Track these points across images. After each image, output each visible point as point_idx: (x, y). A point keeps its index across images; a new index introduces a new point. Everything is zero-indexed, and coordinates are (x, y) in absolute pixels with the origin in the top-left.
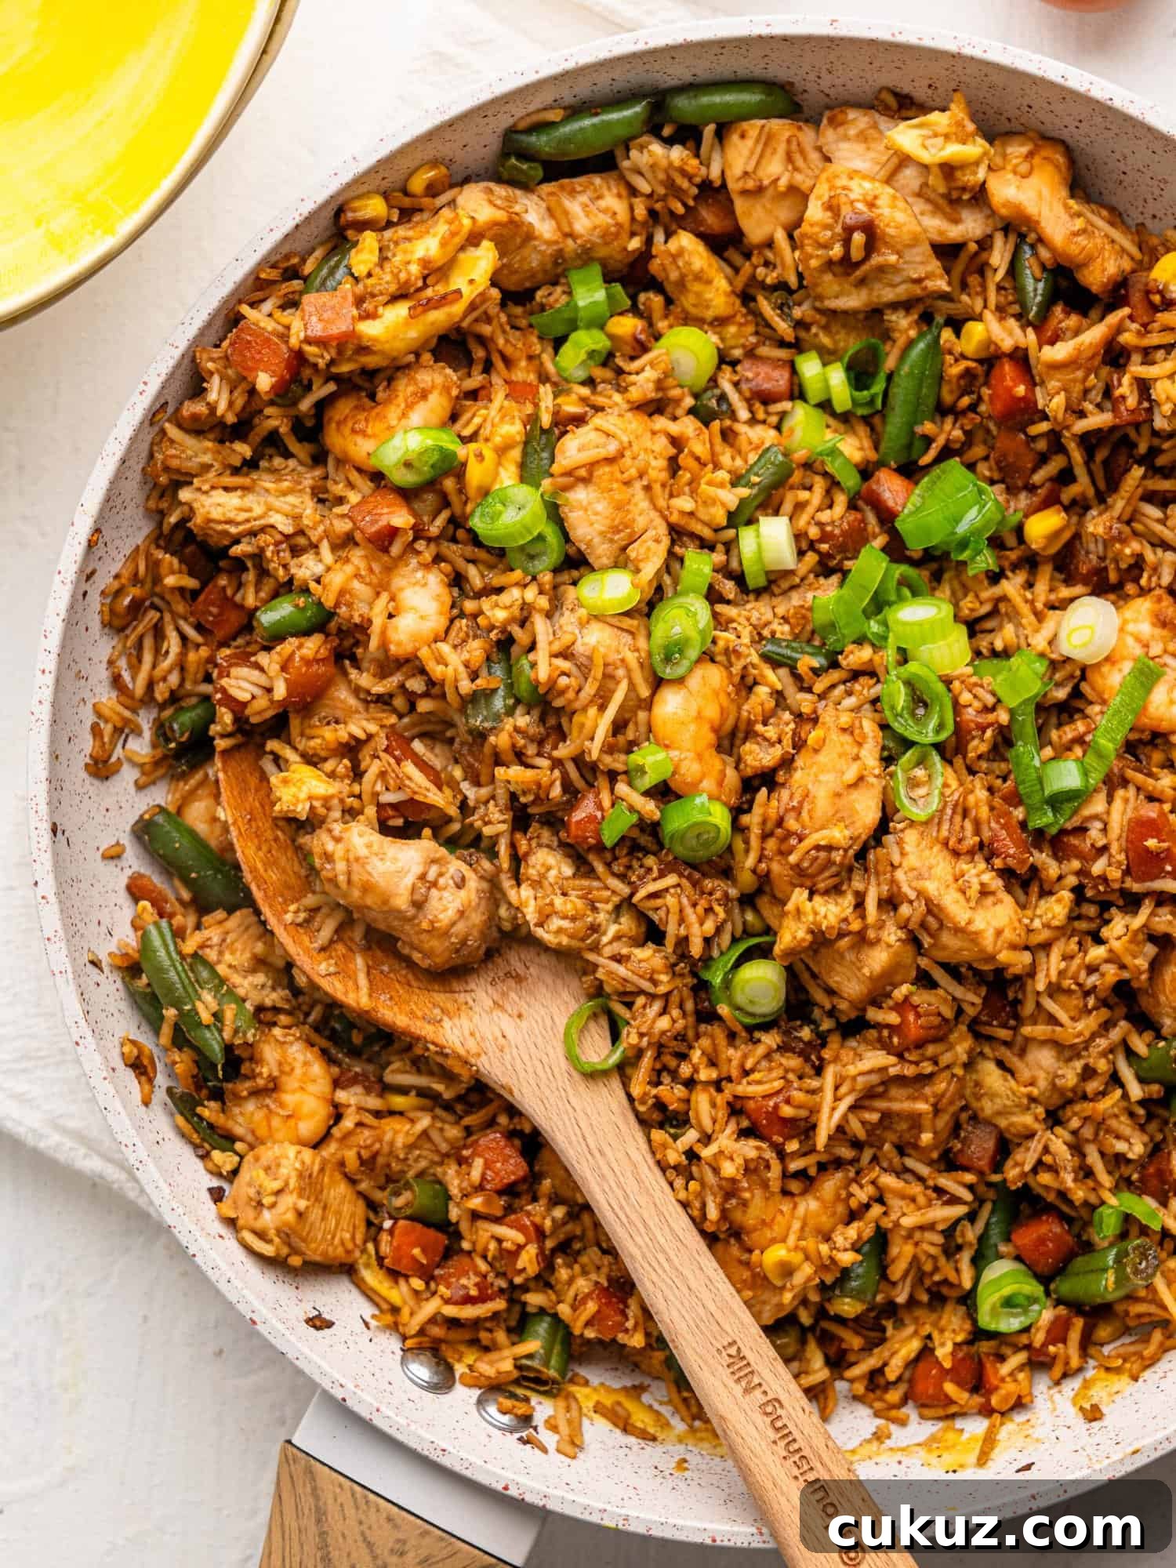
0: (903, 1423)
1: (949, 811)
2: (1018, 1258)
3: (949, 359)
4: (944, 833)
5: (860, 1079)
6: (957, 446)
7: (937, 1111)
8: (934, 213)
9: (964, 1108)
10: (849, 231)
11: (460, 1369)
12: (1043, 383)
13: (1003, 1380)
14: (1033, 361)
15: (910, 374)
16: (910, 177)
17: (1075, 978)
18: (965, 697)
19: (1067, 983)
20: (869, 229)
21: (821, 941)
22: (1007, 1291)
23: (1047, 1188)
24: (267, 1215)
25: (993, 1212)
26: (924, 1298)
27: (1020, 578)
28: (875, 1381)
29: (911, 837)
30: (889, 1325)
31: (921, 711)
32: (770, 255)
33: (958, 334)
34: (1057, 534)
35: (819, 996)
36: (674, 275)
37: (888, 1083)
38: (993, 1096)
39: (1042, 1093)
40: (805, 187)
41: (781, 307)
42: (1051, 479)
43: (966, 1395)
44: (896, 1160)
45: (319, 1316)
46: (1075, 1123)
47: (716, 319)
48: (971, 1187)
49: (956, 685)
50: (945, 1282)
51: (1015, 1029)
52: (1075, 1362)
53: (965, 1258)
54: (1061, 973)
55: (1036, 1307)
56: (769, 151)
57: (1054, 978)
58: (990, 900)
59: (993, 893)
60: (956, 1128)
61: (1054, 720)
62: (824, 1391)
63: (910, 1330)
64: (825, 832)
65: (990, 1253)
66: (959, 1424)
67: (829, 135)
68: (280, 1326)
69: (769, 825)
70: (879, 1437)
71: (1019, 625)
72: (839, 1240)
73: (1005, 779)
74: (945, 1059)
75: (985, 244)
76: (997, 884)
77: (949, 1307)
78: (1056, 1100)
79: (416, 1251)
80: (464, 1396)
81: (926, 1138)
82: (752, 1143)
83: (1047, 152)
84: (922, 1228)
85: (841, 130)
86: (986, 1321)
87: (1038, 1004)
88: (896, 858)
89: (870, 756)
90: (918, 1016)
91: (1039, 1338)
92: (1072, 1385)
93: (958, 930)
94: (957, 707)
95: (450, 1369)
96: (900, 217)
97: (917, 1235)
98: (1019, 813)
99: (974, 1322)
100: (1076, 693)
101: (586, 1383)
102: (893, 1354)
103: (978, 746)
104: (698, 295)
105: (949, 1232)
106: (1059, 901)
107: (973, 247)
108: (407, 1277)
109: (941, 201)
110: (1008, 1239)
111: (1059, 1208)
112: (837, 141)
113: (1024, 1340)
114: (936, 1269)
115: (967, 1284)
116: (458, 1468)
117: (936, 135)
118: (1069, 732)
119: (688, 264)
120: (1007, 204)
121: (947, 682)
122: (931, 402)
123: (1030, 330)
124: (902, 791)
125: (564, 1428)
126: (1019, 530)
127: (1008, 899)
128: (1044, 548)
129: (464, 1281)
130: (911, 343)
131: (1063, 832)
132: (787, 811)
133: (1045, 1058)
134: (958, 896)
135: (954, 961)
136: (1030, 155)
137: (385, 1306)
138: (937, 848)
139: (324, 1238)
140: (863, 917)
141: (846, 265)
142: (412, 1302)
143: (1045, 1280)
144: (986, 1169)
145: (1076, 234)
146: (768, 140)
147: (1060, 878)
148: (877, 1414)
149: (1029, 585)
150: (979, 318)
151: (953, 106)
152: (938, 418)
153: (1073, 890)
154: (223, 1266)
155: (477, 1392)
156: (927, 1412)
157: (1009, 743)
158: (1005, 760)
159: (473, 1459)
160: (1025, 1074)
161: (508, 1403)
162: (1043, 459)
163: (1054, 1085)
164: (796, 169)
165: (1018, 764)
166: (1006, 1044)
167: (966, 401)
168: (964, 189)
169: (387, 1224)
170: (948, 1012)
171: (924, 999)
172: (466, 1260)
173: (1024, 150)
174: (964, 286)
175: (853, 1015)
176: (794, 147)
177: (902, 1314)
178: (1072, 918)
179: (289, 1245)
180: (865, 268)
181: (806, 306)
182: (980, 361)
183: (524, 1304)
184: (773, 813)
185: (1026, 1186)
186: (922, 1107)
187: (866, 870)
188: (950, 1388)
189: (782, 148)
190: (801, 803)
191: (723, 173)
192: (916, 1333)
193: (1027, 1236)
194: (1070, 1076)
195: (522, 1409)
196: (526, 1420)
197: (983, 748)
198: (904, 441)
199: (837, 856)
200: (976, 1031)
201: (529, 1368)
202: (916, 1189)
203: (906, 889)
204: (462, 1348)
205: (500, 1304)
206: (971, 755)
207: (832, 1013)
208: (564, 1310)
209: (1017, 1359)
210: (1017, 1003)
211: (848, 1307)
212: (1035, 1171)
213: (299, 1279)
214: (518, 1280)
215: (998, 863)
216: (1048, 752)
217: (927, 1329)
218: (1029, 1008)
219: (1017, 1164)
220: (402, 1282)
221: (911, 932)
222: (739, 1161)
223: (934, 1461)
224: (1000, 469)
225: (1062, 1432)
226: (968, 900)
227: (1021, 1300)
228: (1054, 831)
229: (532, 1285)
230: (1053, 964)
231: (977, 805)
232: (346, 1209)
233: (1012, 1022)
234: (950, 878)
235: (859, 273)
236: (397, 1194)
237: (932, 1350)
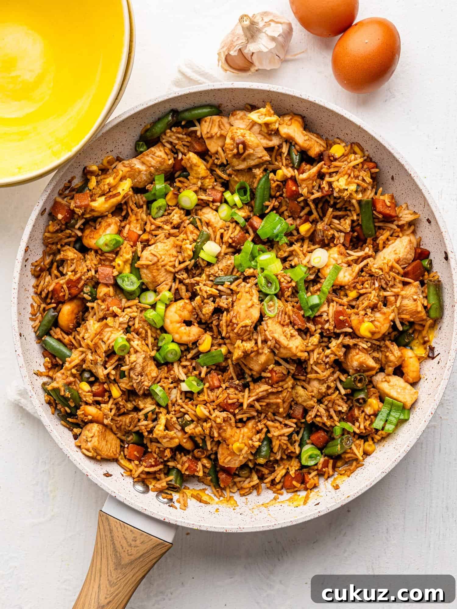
0: (282, 494)
1: (280, 313)
2: (312, 444)
3: (272, 182)
4: (279, 320)
5: (260, 394)
6: (277, 207)
7: (284, 402)
8: (264, 139)
9: (293, 401)
10: (238, 144)
11: (151, 487)
12: (301, 186)
13: (310, 479)
14: (297, 180)
15: (261, 188)
16: (256, 128)
17: (322, 360)
18: (282, 280)
19: (320, 361)
20: (244, 143)
21: (246, 355)
22: (309, 453)
23: (319, 422)
24: (89, 444)
25: (304, 431)
26: (285, 457)
27: (299, 244)
28: (273, 483)
29: (270, 322)
30: (276, 466)
31: (269, 285)
32: (217, 156)
33: (275, 174)
34: (309, 230)
35: (247, 371)
36: (189, 165)
37: (269, 394)
38: (301, 396)
39: (315, 394)
40: (225, 134)
41: (223, 171)
42: (306, 214)
43: (299, 485)
44: (273, 417)
45: (108, 473)
46: (326, 403)
47: (202, 177)
48: (296, 423)
49: (279, 276)
50: (292, 452)
51: (306, 376)
52: (331, 473)
53: (297, 444)
54: (317, 358)
55: (318, 457)
56: (213, 125)
57: (315, 359)
58: (294, 338)
59: (294, 336)
60: (291, 407)
61: (311, 285)
62: (258, 487)
63: (282, 467)
64: (244, 322)
65: (304, 443)
66: (299, 493)
67: (232, 119)
68: (95, 476)
69: (228, 322)
70: (275, 499)
71: (299, 258)
72: (254, 439)
73: (297, 303)
74: (285, 386)
75: (280, 146)
76: (296, 333)
77: (293, 460)
78: (320, 397)
79: (135, 453)
80: (152, 494)
81: (281, 410)
82: (225, 412)
83: (296, 118)
84: (281, 436)
85: (235, 117)
86: (304, 462)
87: (312, 368)
88: (266, 328)
89: (255, 299)
90: (276, 374)
91: (320, 467)
92: (331, 480)
93: (285, 348)
94: (280, 283)
95: (148, 487)
96: (252, 139)
97: (280, 438)
98: (302, 312)
99: (301, 463)
100: (317, 276)
101: (189, 488)
102: (277, 475)
103: (287, 293)
104: (196, 170)
105: (290, 436)
106: (315, 337)
107: (276, 147)
108: (133, 461)
109: (266, 135)
110: (309, 439)
111: (323, 428)
112: (234, 120)
113: (316, 467)
114: (287, 448)
115: (297, 452)
116: (150, 514)
117: (262, 115)
118: (316, 288)
119: (192, 161)
120: (285, 133)
121: (277, 276)
122: (268, 196)
123: (296, 171)
124: (266, 309)
125: (182, 502)
126: (297, 229)
127: (299, 338)
128: (306, 234)
129: (150, 461)
130: (261, 179)
131: (315, 317)
132: (232, 317)
133: (315, 384)
134: (284, 338)
135: (285, 357)
136: (291, 119)
137: (128, 470)
138: (278, 324)
139: (107, 450)
140: (258, 346)
141: (238, 155)
142: (135, 468)
143: (321, 449)
144: (301, 418)
145: (305, 141)
146: (213, 122)
147: (316, 330)
148: (274, 492)
149: (302, 246)
150: (280, 169)
151: (267, 106)
152: (271, 200)
153: (320, 334)
154: (78, 460)
155: (156, 493)
156: (288, 491)
157: (298, 292)
158: (297, 297)
159: (154, 511)
160: (310, 389)
161: (165, 495)
162: (303, 208)
163: (319, 392)
164: (222, 130)
165: (301, 298)
166: (304, 381)
167: (278, 194)
168: (272, 130)
169: (126, 446)
170: (285, 372)
171: (277, 369)
172: (150, 454)
173: (289, 118)
174: (276, 160)
175: (258, 376)
176: (221, 123)
177: (280, 462)
178: (319, 342)
179: (97, 453)
180: (244, 155)
181: (230, 169)
182: (282, 182)
183: (168, 466)
184: (229, 319)
185: (313, 422)
186: (279, 401)
187: (257, 333)
188: (294, 483)
189: (217, 124)
190: (236, 315)
191: (201, 133)
192: (284, 468)
193: (314, 437)
194: (323, 389)
195: (169, 497)
196: (171, 500)
197: (289, 294)
198: (260, 208)
199: (248, 328)
200: (294, 377)
201: (171, 484)
202: (277, 424)
203: (269, 337)
204: (151, 480)
205: (161, 466)
206: (286, 296)
207: (251, 376)
208: (179, 466)
209: (314, 473)
210: (306, 368)
211: (261, 461)
212: (315, 417)
213: (102, 463)
214: (165, 459)
215: (296, 327)
216: (309, 294)
217: (287, 466)
218: (309, 370)
219: (310, 416)
220: (132, 462)
221: (272, 349)
222: (222, 418)
223: (291, 504)
224: (291, 212)
225: (328, 493)
226: (287, 339)
227: (314, 456)
228: (312, 317)
229: (170, 460)
230: (315, 356)
231: (289, 311)
232: (114, 442)
233: (305, 374)
234: (282, 333)
235: (243, 157)
236: (128, 437)
237: (289, 472)
